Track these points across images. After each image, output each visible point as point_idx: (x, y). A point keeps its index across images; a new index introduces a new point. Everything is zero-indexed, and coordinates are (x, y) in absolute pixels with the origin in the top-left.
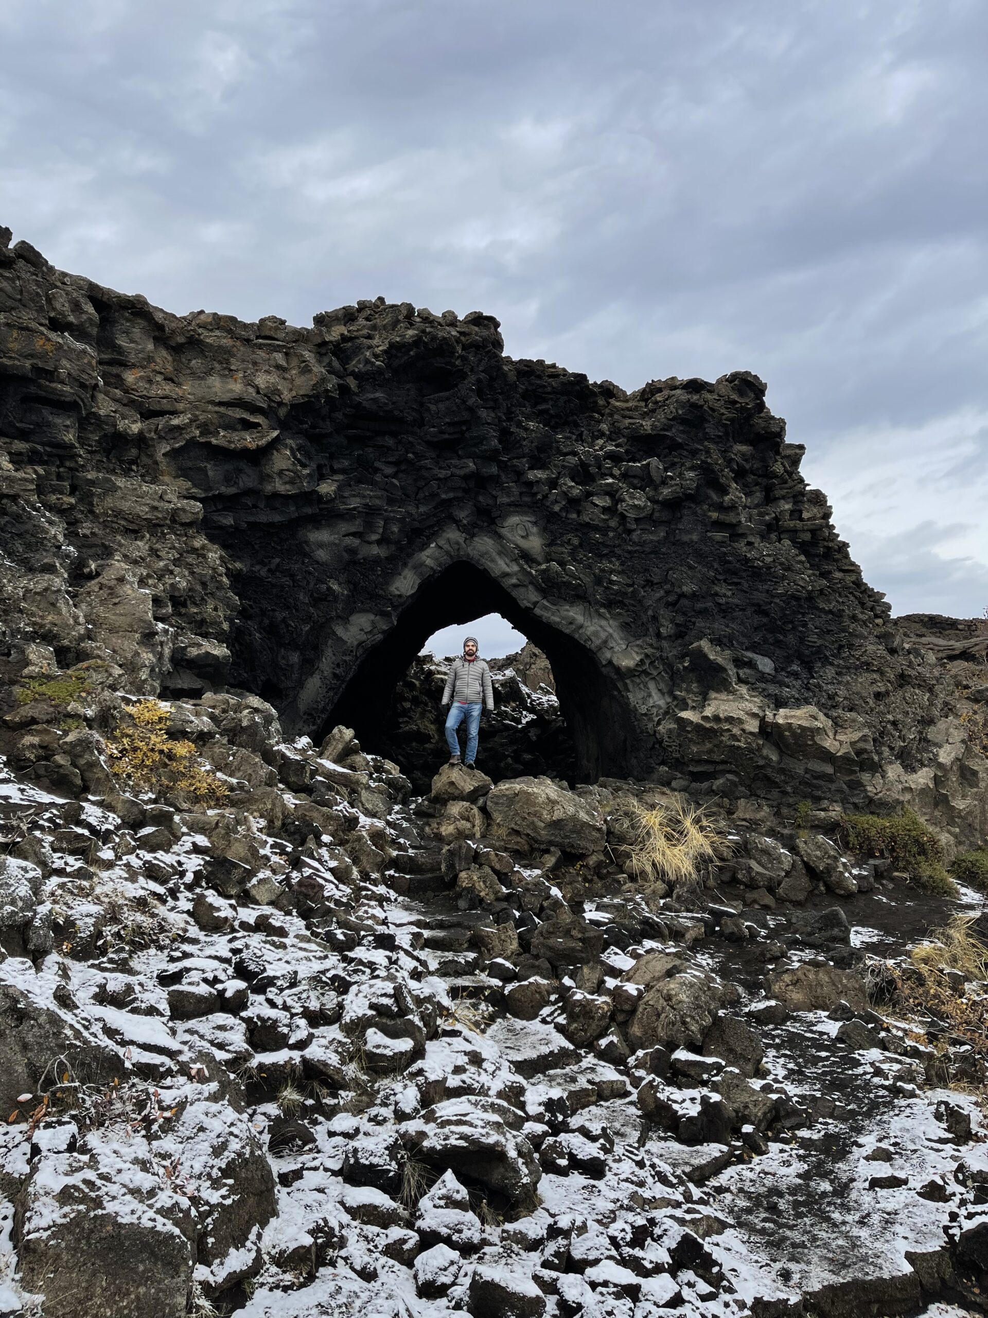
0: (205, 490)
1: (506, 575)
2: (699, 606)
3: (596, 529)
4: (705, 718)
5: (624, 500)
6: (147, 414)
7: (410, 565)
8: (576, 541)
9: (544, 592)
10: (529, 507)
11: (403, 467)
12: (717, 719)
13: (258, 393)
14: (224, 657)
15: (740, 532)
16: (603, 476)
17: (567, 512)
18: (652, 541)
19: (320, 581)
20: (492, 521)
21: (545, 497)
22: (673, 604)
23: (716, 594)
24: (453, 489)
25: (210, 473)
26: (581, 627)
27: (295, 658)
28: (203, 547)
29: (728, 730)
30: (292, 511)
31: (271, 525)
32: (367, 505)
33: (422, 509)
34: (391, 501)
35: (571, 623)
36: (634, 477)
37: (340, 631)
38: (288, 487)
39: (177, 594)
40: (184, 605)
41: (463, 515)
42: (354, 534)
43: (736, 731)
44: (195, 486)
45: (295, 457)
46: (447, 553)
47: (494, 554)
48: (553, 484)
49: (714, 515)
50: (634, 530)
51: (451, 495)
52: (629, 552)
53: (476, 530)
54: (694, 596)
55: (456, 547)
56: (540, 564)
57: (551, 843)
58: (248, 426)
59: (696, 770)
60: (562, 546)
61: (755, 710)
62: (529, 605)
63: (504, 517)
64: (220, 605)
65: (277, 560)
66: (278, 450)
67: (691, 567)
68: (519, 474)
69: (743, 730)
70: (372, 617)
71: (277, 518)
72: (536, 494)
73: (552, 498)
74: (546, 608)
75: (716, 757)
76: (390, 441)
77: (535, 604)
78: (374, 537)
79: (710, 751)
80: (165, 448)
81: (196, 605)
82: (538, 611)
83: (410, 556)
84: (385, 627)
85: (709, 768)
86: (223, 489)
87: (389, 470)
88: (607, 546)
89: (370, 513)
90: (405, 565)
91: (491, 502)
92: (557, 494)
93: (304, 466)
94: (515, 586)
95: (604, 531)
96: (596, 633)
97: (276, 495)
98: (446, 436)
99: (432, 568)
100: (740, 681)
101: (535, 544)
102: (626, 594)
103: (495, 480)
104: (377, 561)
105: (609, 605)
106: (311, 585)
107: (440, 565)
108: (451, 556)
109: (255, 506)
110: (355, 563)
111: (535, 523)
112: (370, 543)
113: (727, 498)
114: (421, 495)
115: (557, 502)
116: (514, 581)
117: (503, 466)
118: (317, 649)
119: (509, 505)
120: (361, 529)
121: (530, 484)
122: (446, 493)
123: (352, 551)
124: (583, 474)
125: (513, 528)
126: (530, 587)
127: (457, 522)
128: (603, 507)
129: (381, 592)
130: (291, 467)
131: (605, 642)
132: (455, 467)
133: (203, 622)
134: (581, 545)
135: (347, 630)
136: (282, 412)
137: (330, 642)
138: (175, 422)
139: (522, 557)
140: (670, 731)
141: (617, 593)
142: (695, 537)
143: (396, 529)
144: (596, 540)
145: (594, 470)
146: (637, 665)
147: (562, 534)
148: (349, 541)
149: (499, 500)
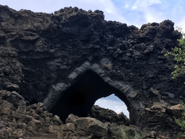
0: (19, 50)
1: (101, 74)
2: (154, 81)
3: (127, 61)
4: (151, 109)
5: (134, 54)
6: (6, 32)
7: (74, 71)
8: (121, 65)
9: (111, 78)
10: (108, 56)
11: (74, 46)
12: (154, 109)
13: (34, 27)
14: (17, 88)
15: (167, 61)
16: (129, 48)
17: (119, 57)
18: (142, 64)
19: (49, 74)
20: (98, 60)
21: (113, 53)
22: (147, 81)
23: (159, 78)
24: (87, 52)
25: (20, 46)
26: (121, 87)
27: (41, 93)
28: (16, 62)
29: (157, 112)
30: (42, 56)
31: (37, 59)
32: (63, 55)
33: (79, 57)
34: (70, 54)
35: (118, 86)
36: (138, 48)
37: (54, 87)
38: (41, 50)
39: (5, 71)
40: (8, 75)
41: (90, 58)
42: (59, 62)
43: (159, 112)
44: (17, 49)
45: (43, 43)
46: (85, 68)
47: (98, 68)
48: (115, 50)
49: (159, 57)
50: (137, 62)
51: (86, 53)
52: (136, 67)
53: (93, 62)
54: (152, 78)
55: (88, 66)
56: (110, 71)
57: (91, 132)
58: (32, 35)
59: (150, 124)
60: (117, 66)
61: (165, 106)
62: (107, 81)
63: (101, 59)
64: (18, 76)
65: (39, 69)
66: (39, 41)
67: (152, 71)
68: (106, 48)
69: (161, 112)
70: (63, 84)
71: (38, 58)
72: (110, 52)
73: (114, 54)
74: (112, 82)
75: (155, 120)
76: (71, 40)
77: (109, 81)
78: (65, 64)
79: (153, 119)
80: (10, 40)
81: (12, 75)
82: (109, 83)
83: (75, 68)
84: (67, 86)
85: (154, 124)
86: (24, 50)
87: (70, 47)
88: (130, 66)
89: (63, 57)
90: (73, 71)
91: (98, 55)
92: (116, 53)
93: (46, 45)
94: (103, 76)
95: (129, 62)
96: (125, 89)
97: (38, 52)
98: (85, 38)
99: (81, 72)
100: (162, 99)
101: (109, 65)
102: (134, 78)
103: (99, 49)
104: (65, 69)
105: (129, 81)
106: (47, 75)
107: (83, 71)
108: (86, 69)
109: (33, 55)
110: (59, 70)
111: (110, 60)
112: (64, 65)
113: (162, 52)
114: (78, 53)
115: (116, 55)
116: (103, 75)
117: (102, 46)
118: (48, 92)
119: (103, 56)
120: (61, 61)
121: (108, 50)
122: (85, 52)
123: (58, 67)
124: (123, 48)
125: (104, 62)
126: (108, 77)
127: (88, 60)
128: (129, 56)
129: (66, 77)
130: (42, 45)
131: (128, 91)
132: (88, 46)
133: (13, 79)
134: (122, 66)
135: (56, 87)
136: (41, 32)
137: (51, 89)
138: (13, 33)
139: (106, 69)
140: (144, 114)
141: (132, 78)
142: (154, 63)
143: (71, 61)
144: (126, 64)
145: (126, 47)
146: (135, 96)
147: (117, 63)
148: (57, 64)
149: (100, 55)
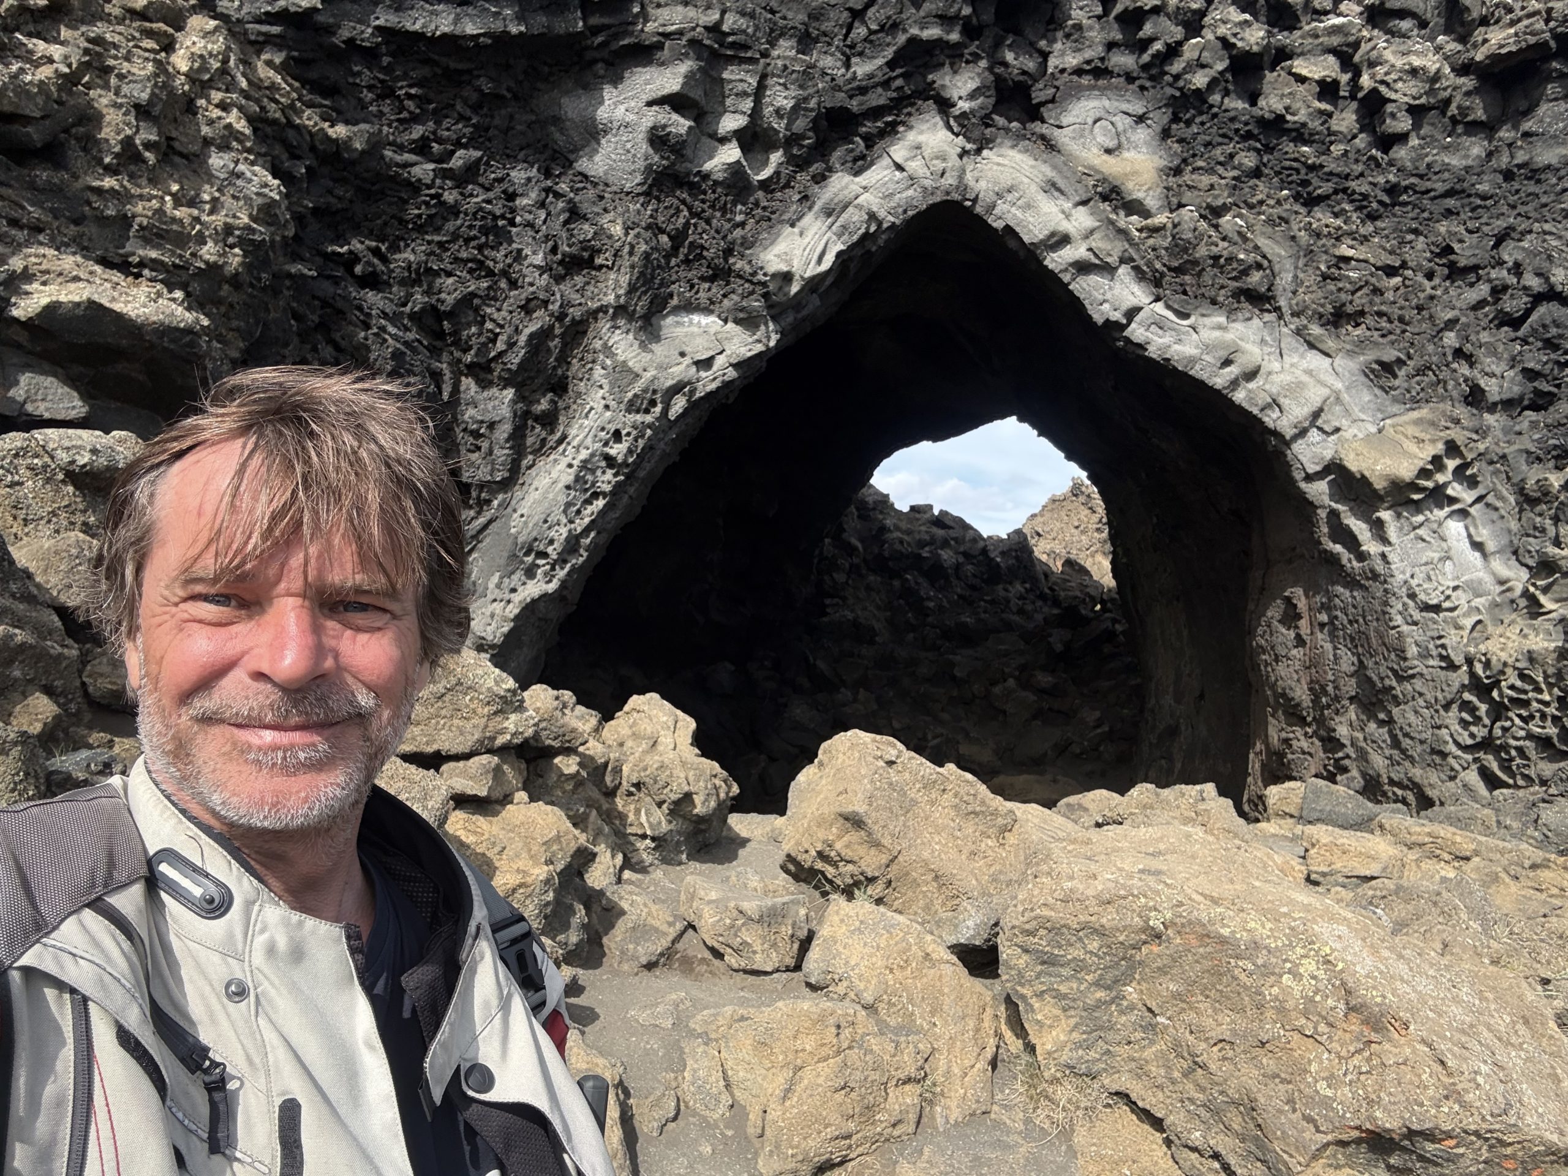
1: (1062, 240)
3: (1300, 135)
5: (1378, 62)
7: (818, 204)
8: (1247, 161)
9: (1159, 285)
10: (1130, 78)
16: (1319, 12)
17: (1226, 92)
18: (1447, 168)
19: (576, 214)
20: (1034, 113)
21: (1173, 51)
22: (1518, 318)
24: (943, 19)
26: (1255, 372)
27: (503, 403)
31: (451, 41)
32: (714, 27)
33: (862, 68)
35: (1227, 363)
37: (623, 347)
41: (960, 89)
42: (675, 102)
46: (915, 179)
47: (1033, 190)
48: (1192, 24)
50: (1404, 137)
51: (933, 32)
53: (990, 132)
55: (940, 166)
56: (1150, 214)
60: (1211, 171)
62: (1117, 316)
63: (1062, 101)
65: (474, 153)
70: (715, 324)
71: (465, 26)
72: (1151, 40)
73: (1188, 55)
74: (1160, 324)
77: (1132, 313)
78: (732, 124)
82: (1137, 332)
83: (820, 179)
84: (745, 352)
88: (1330, 176)
89: (721, 51)
90: (807, 202)
91: (1031, 65)
92: (1202, 47)
94: (1082, 268)
95: (1320, 138)
96: (1294, 391)
99: (873, 216)
101: (1139, 167)
102: (1377, 291)
104: (736, 180)
105: (1337, 319)
106: (557, 225)
107: (896, 212)
108: (925, 192)
110: (678, 180)
111: (1142, 118)
112: (721, 138)
114: (860, 31)
115: (1201, 65)
116: (1080, 253)
119: (1079, 72)
120: (697, 92)
122: (923, 25)
125: (1084, 130)
126: (1123, 271)
127: (944, 105)
128: (1319, 82)
129: (740, 263)
131: (1318, 414)
134: (1260, 170)
135: (646, 348)
137: (598, 372)
139: (1105, 198)
141: (1358, 288)
143: (786, 104)
144: (1300, 160)
146: (1418, 473)
147: (1210, 145)
148: (659, 118)
149: (1053, 62)
